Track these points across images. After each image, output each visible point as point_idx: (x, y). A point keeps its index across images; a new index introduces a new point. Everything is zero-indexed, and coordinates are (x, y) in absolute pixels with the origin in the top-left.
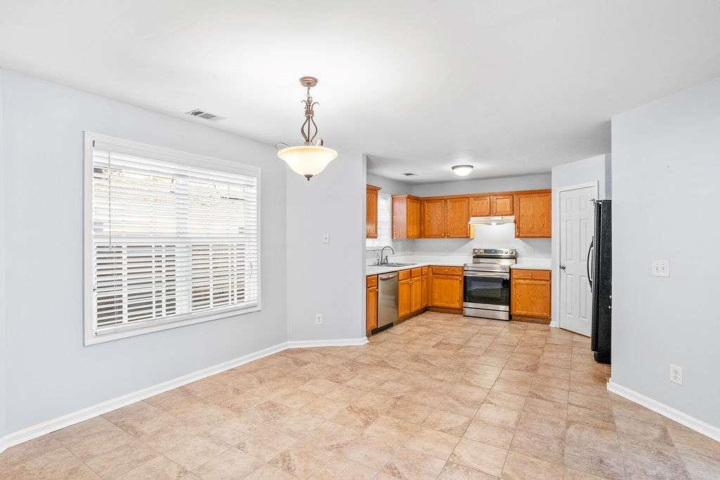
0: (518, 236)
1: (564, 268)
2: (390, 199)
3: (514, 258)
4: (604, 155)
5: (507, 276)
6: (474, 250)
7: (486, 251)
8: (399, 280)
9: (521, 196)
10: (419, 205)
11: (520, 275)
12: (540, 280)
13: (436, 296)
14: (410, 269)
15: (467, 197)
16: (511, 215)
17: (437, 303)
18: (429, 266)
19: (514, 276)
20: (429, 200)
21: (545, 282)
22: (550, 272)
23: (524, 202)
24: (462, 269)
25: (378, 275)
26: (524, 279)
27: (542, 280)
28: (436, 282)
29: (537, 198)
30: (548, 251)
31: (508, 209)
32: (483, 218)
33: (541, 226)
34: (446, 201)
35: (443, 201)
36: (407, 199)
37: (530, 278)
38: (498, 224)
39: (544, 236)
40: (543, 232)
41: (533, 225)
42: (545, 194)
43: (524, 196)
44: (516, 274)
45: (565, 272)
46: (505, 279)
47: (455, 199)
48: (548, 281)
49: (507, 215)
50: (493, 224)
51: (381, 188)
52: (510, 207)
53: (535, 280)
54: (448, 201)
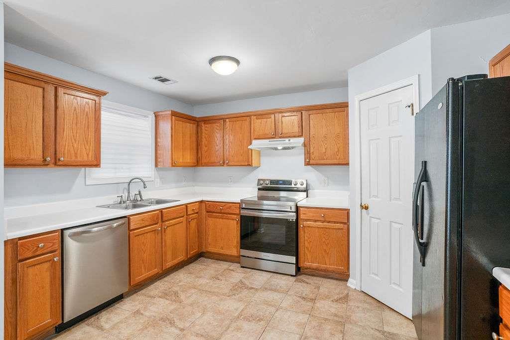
0: (307, 164)
1: (367, 208)
2: (152, 118)
3: (304, 191)
4: (429, 31)
5: (292, 216)
6: (259, 180)
7: (272, 182)
8: (130, 230)
9: (311, 112)
10: (195, 126)
11: (310, 215)
12: (335, 222)
14: (161, 210)
15: (247, 116)
16: (299, 136)
17: (211, 249)
18: (202, 202)
19: (302, 216)
20: (207, 120)
21: (342, 226)
22: (347, 212)
23: (315, 119)
24: (241, 205)
25: (62, 230)
26: (316, 221)
27: (338, 223)
28: (211, 221)
29: (330, 114)
30: (345, 181)
31: (296, 129)
32: (266, 141)
33: (336, 150)
34: (225, 121)
35: (222, 122)
36: (172, 117)
37: (323, 219)
38: (284, 149)
39: (340, 163)
40: (338, 158)
41: (326, 149)
42: (340, 109)
43: (315, 111)
44: (304, 214)
45: (368, 214)
46: (291, 220)
47: (234, 119)
48: (345, 223)
49: (294, 137)
50: (279, 148)
51: (108, 93)
52: (299, 127)
53: (329, 222)
54: (227, 120)
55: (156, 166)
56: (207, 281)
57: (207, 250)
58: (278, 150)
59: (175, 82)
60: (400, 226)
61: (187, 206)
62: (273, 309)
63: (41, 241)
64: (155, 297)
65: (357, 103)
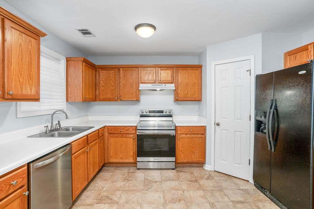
1: (218, 125)
2: (64, 62)
5: (172, 133)
7: (150, 111)
8: (72, 154)
9: (179, 69)
10: (94, 71)
11: (183, 131)
12: (198, 134)
13: (112, 153)
14: (87, 135)
15: (137, 67)
16: (172, 83)
18: (104, 127)
19: (179, 132)
20: (103, 68)
21: (202, 136)
22: (204, 128)
23: (181, 73)
25: (28, 164)
26: (186, 134)
28: (112, 140)
31: (169, 78)
32: (150, 85)
33: (194, 92)
34: (119, 70)
35: (116, 70)
36: (83, 63)
37: (191, 133)
38: (161, 90)
39: (196, 100)
40: (194, 97)
41: (188, 91)
42: (196, 68)
43: (181, 68)
44: (180, 130)
45: (219, 128)
46: (172, 135)
47: (126, 68)
48: (203, 134)
49: (169, 83)
50: (158, 90)
51: (46, 35)
52: (171, 77)
53: (194, 134)
54: (121, 69)
55: (67, 100)
56: (124, 183)
57: (109, 161)
58: (157, 91)
59: (95, 36)
60: (240, 133)
61: (98, 131)
62: (180, 192)
63: (12, 178)
64: (93, 205)
65: (213, 66)
